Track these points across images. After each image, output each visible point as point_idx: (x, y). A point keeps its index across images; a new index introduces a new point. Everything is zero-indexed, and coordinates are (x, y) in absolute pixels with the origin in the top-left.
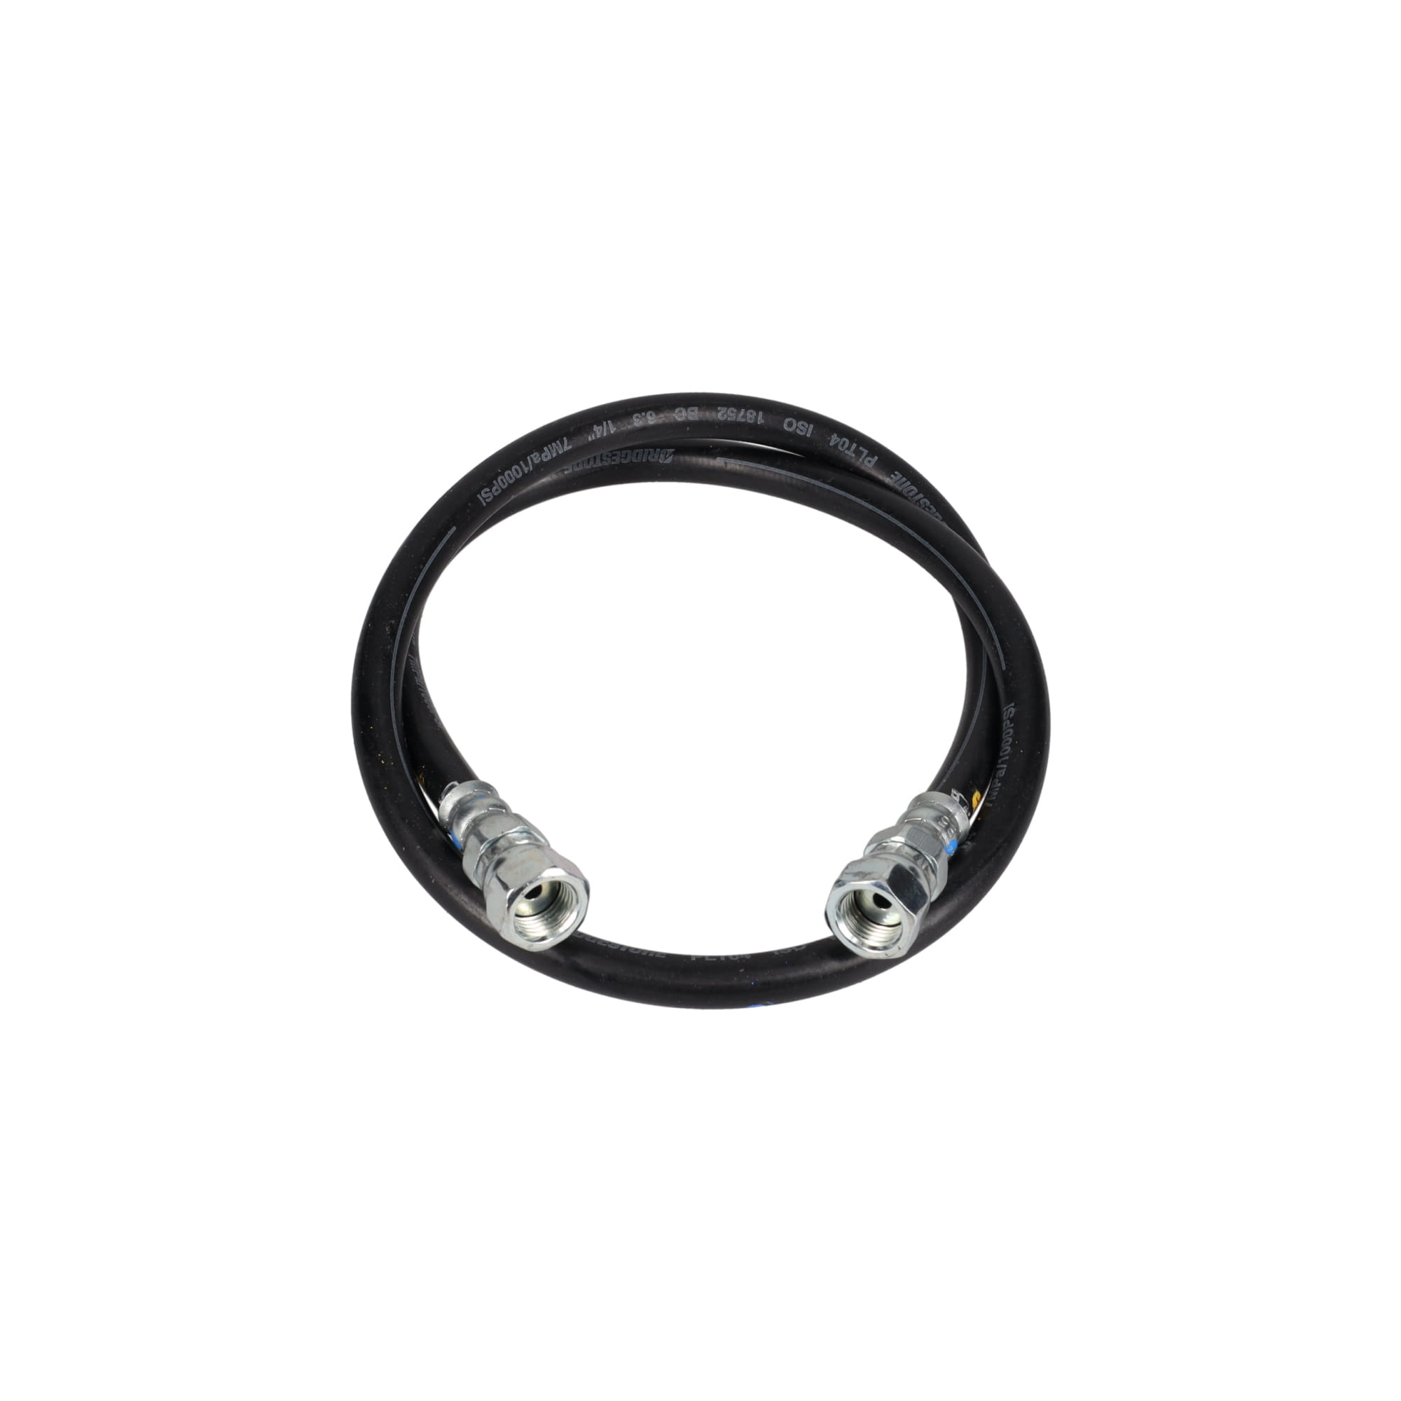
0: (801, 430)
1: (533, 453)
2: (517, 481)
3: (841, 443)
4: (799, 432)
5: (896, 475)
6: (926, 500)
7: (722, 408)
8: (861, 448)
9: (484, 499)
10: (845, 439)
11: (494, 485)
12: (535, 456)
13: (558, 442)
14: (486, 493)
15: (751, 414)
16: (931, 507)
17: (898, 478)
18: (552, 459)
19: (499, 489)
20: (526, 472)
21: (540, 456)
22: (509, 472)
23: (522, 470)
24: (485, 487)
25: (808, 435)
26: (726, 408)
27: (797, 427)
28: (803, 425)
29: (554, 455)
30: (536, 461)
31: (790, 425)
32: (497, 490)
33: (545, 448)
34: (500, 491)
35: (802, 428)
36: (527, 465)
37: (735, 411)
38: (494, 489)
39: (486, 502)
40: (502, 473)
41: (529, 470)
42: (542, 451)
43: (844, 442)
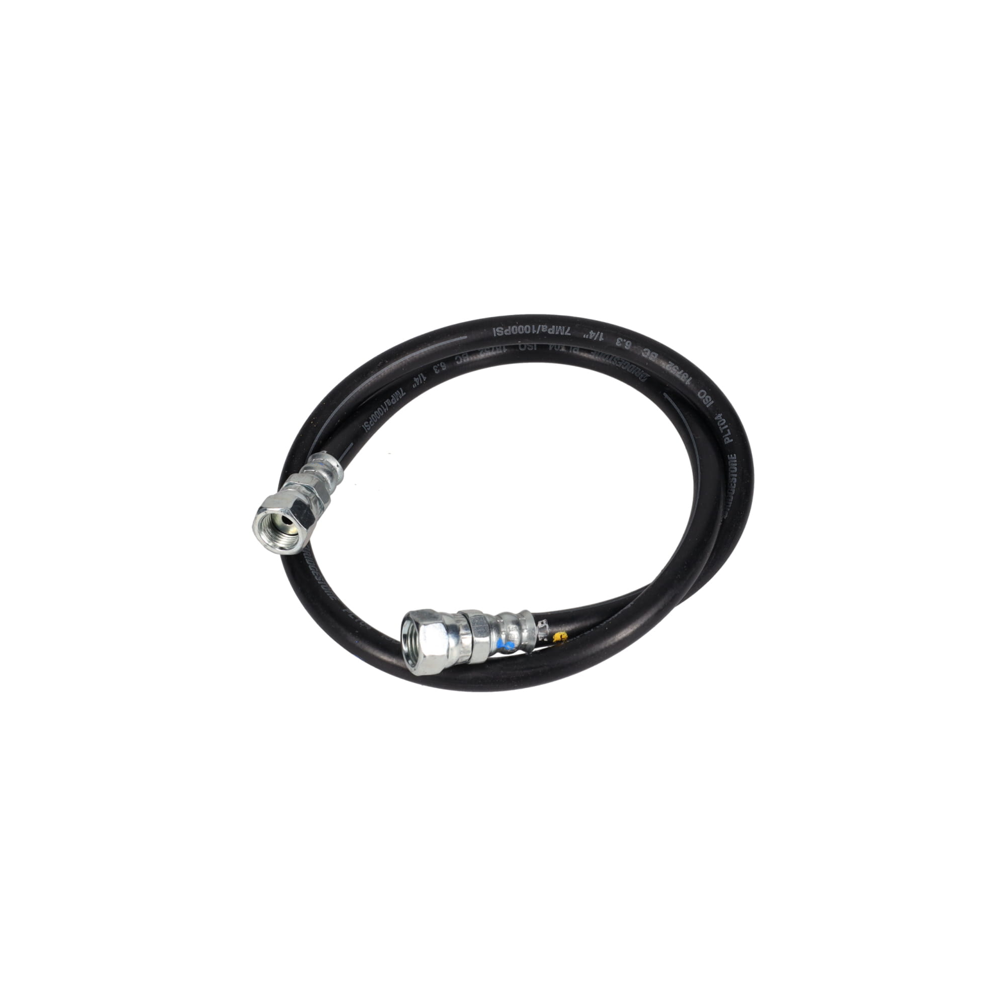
0: (706, 401)
1: (544, 325)
2: (524, 334)
3: (720, 421)
4: (704, 401)
5: (733, 456)
6: (736, 479)
7: (672, 363)
8: (728, 430)
9: (496, 332)
10: (724, 420)
11: (508, 328)
12: (545, 327)
13: (564, 327)
14: (500, 330)
15: (685, 376)
16: (735, 485)
17: (733, 458)
18: (555, 335)
19: (510, 332)
20: (533, 333)
21: (548, 329)
22: (522, 327)
23: (531, 330)
24: (501, 326)
25: (707, 406)
26: (673, 364)
27: (705, 398)
28: (708, 399)
29: (557, 333)
30: (543, 330)
31: (702, 394)
32: (508, 332)
33: (554, 327)
34: (510, 334)
35: (707, 400)
36: (536, 329)
37: (678, 369)
38: (506, 330)
39: (497, 334)
40: (518, 326)
41: (535, 333)
42: (550, 327)
43: (723, 422)
